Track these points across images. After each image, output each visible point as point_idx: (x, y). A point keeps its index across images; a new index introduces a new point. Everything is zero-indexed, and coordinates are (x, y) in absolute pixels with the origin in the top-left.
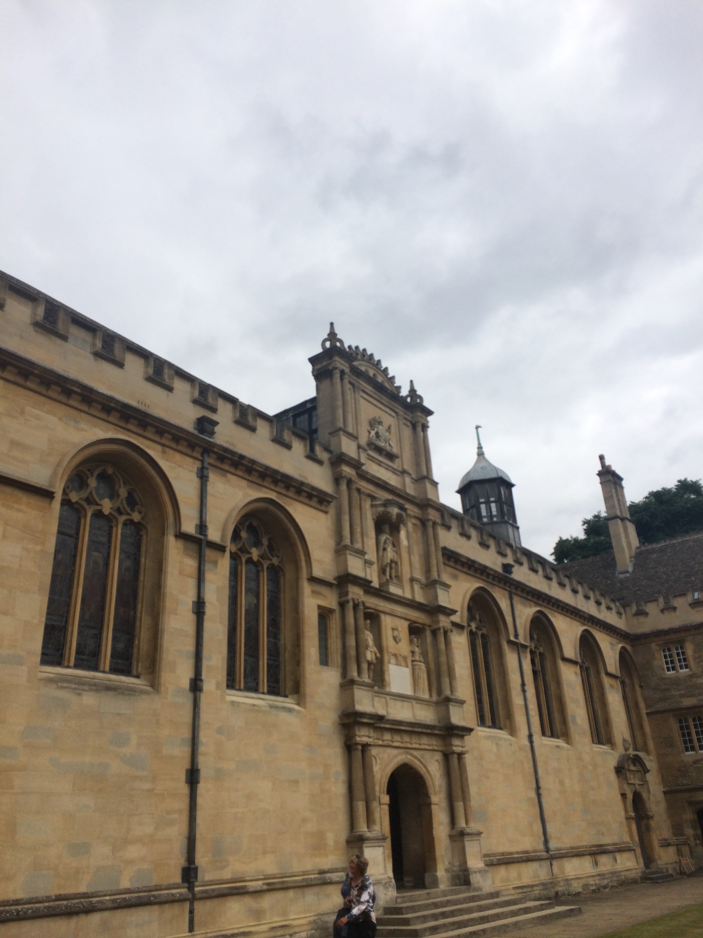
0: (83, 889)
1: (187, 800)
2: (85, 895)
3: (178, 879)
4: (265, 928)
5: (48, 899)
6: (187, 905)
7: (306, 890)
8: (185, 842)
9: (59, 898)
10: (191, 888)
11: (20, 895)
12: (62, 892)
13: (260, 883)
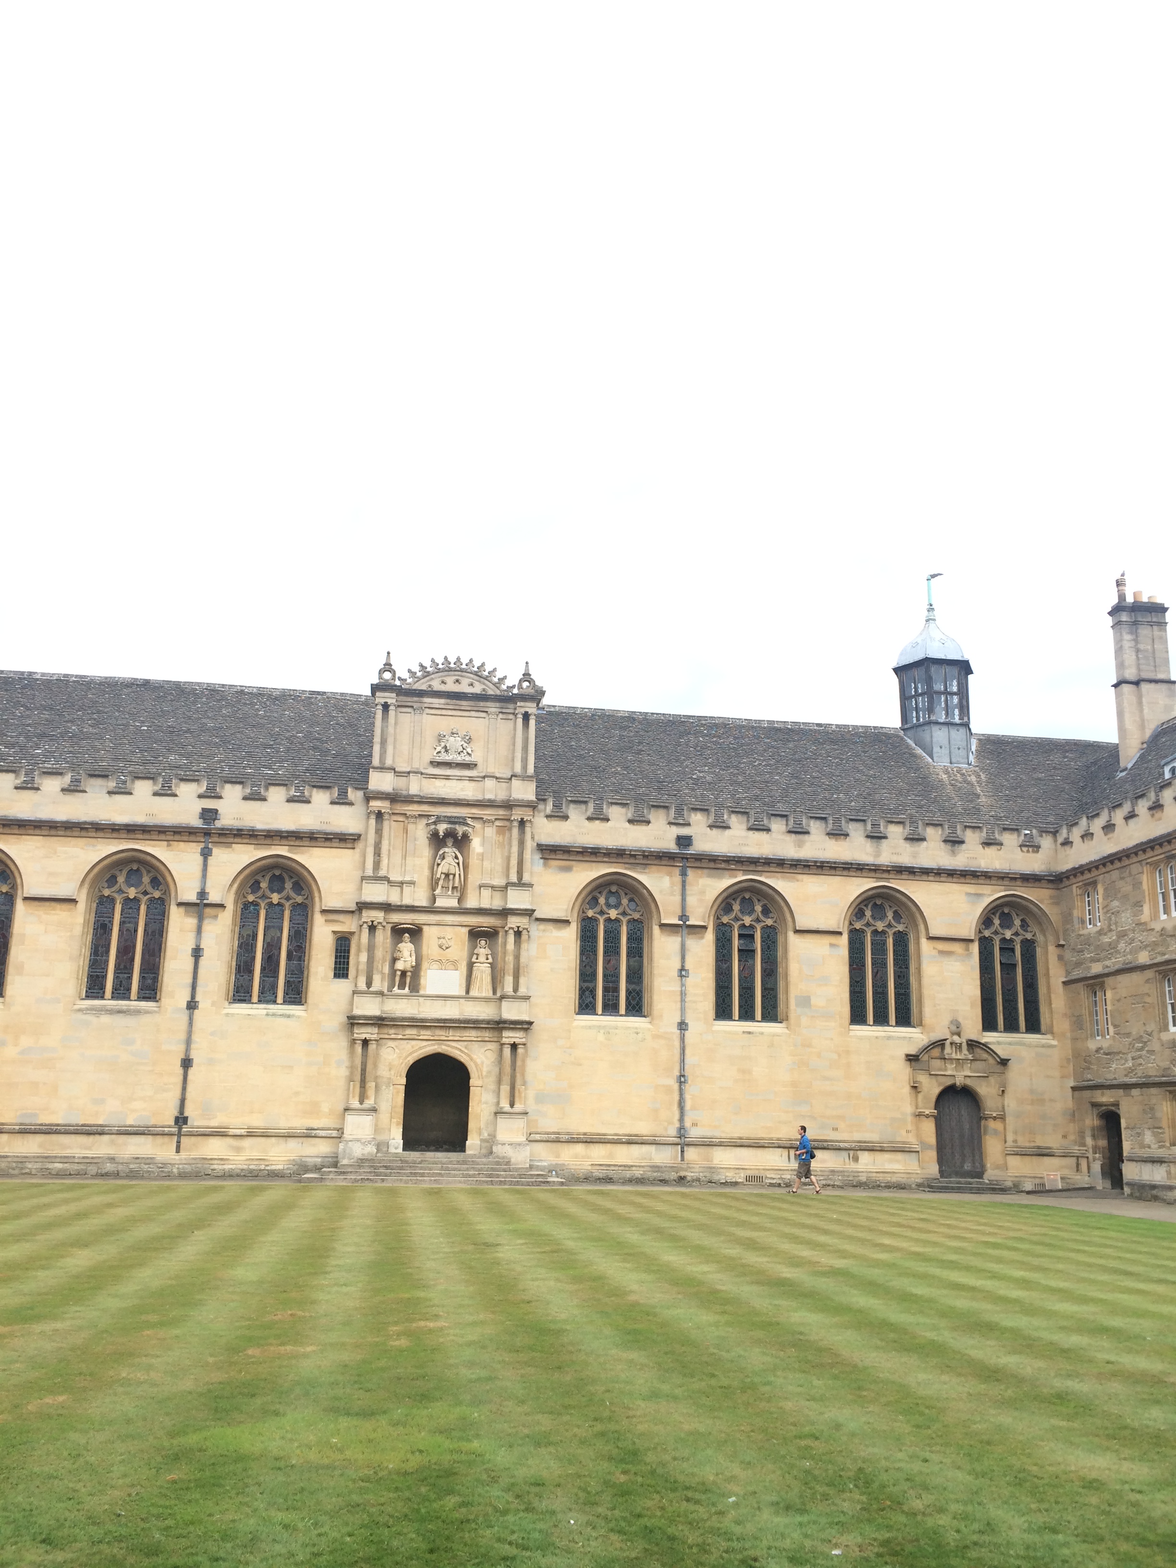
0: (100, 1122)
1: (181, 1077)
2: (101, 1126)
3: (172, 1122)
4: (244, 1158)
5: (77, 1125)
6: (176, 1138)
7: (289, 1139)
8: (178, 1103)
9: (83, 1125)
10: (180, 1129)
11: (60, 1122)
12: (86, 1123)
13: (243, 1131)
